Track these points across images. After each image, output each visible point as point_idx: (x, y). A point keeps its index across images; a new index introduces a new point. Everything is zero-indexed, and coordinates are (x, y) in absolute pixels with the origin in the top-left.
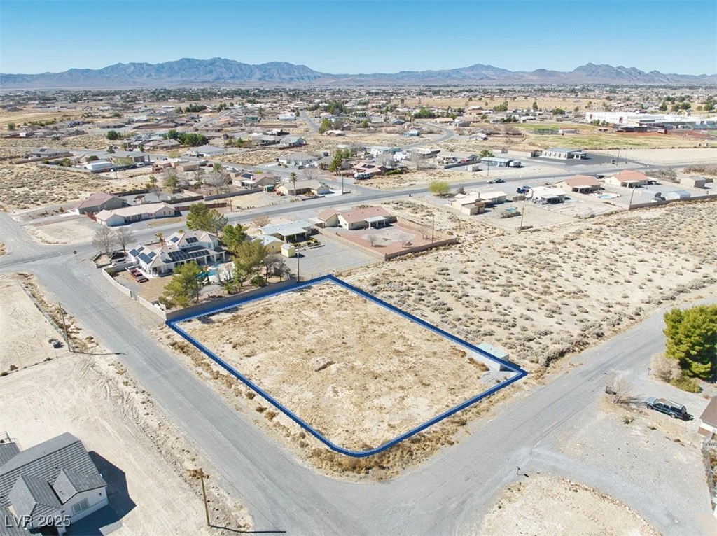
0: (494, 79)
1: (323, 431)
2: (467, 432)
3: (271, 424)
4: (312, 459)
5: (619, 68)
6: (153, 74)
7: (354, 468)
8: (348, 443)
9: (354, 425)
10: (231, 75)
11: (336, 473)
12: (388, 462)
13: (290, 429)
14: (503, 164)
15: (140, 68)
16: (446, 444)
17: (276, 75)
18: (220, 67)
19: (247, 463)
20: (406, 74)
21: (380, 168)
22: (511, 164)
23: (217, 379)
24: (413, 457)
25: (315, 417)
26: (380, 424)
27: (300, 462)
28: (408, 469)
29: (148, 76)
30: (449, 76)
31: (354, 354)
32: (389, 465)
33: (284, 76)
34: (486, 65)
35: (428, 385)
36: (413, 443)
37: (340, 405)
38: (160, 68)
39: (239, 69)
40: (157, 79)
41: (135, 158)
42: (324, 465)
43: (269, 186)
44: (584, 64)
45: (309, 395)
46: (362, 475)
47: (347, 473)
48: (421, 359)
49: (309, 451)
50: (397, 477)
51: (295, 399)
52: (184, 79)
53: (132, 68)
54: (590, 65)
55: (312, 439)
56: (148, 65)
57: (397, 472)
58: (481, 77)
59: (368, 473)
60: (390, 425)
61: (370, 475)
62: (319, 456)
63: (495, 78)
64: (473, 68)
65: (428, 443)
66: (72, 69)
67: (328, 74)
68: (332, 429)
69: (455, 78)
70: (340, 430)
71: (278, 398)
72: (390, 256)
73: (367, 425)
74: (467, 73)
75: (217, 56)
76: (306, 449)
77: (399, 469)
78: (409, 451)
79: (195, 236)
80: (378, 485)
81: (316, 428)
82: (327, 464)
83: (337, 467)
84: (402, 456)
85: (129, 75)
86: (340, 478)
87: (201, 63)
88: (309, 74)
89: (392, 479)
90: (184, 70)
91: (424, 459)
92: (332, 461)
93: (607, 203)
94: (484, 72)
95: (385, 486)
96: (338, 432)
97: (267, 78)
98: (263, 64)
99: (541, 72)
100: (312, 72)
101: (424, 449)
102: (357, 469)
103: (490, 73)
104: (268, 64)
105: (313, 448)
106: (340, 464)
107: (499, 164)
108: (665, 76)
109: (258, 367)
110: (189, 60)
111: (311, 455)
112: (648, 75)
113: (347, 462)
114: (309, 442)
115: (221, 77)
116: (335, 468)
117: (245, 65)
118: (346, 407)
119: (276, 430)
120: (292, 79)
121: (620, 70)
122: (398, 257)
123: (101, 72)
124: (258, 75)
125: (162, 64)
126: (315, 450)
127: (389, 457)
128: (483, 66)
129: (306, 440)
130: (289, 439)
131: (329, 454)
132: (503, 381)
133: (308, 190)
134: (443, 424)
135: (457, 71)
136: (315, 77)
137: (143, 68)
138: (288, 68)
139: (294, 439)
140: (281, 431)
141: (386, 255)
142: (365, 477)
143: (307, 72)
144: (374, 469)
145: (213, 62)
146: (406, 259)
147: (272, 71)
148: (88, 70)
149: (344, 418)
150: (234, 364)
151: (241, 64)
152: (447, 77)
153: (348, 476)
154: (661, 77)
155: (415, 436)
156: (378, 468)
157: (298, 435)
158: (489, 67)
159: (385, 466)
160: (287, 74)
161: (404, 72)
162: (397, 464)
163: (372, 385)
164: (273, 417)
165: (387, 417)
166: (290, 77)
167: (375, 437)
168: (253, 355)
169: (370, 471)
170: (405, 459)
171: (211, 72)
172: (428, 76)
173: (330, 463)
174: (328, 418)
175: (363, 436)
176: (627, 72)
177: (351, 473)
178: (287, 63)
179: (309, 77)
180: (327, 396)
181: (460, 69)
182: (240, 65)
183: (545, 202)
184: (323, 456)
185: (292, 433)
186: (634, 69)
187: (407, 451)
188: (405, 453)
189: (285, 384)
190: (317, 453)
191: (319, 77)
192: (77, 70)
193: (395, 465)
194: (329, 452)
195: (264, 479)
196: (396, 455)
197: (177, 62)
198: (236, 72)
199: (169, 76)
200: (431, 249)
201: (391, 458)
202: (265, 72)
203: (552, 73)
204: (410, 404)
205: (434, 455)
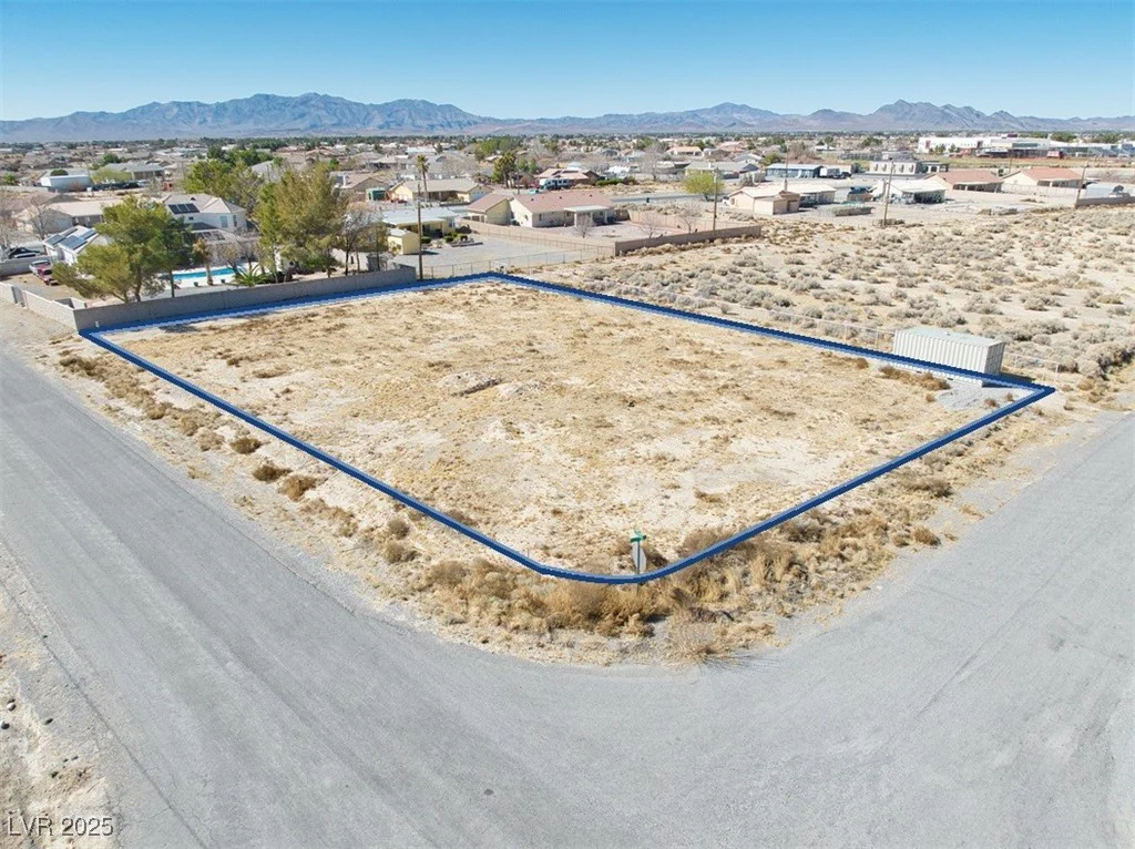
0: (753, 126)
1: (472, 516)
2: (967, 510)
3: (295, 507)
4: (429, 595)
5: (946, 107)
6: (209, 119)
7: (594, 616)
8: (561, 543)
9: (581, 497)
10: (335, 121)
11: (521, 638)
12: (723, 596)
13: (359, 517)
14: (807, 173)
15: (188, 110)
16: (912, 542)
17: (407, 120)
18: (319, 108)
19: (173, 614)
20: (613, 119)
21: (586, 174)
22: (823, 172)
23: (159, 417)
24: (814, 581)
25: (445, 484)
26: (668, 492)
27: (380, 605)
28: (802, 617)
29: (201, 123)
30: (682, 120)
31: (562, 367)
32: (727, 606)
33: (419, 122)
34: (739, 104)
35: (791, 414)
36: (797, 539)
37: (528, 455)
38: (220, 110)
39: (347, 112)
40: (214, 128)
41: (136, 173)
42: (473, 610)
43: (377, 189)
44: (892, 102)
45: (429, 439)
46: (629, 639)
47: (564, 635)
48: (750, 373)
49: (416, 571)
50: (768, 643)
51: (387, 448)
52: (260, 126)
53: (175, 110)
54: (901, 103)
55: (431, 537)
56: (200, 105)
57: (768, 630)
58: (732, 122)
59: (649, 633)
60: (701, 496)
61: (659, 641)
62: (453, 583)
63: (753, 123)
64: (719, 109)
65: (850, 540)
66: (78, 113)
67: (489, 119)
68: (506, 511)
69: (690, 124)
70: (531, 511)
71: (329, 447)
72: (626, 247)
73: (624, 495)
74: (709, 117)
75: (313, 92)
76: (408, 567)
77: (772, 618)
78: (791, 564)
79: (191, 202)
80: (697, 673)
81: (448, 509)
82: (485, 606)
83: (525, 615)
84: (769, 579)
85: (170, 121)
86: (537, 653)
87: (286, 102)
88: (461, 119)
89: (752, 651)
90: (259, 113)
91: (855, 585)
92: (503, 597)
93: (1029, 200)
94: (735, 115)
95: (729, 678)
96: (526, 514)
97: (393, 126)
98: (386, 104)
99: (825, 114)
100: (465, 115)
101: (843, 558)
102: (607, 621)
103: (745, 117)
104: (394, 104)
105: (435, 562)
106: (536, 606)
107: (800, 173)
108: (1016, 120)
109: (288, 391)
110: (267, 97)
111: (423, 582)
112: (990, 118)
113: (566, 597)
114: (419, 546)
115: (319, 124)
116: (520, 619)
117: (356, 104)
118: (546, 459)
119: (309, 520)
120: (432, 126)
121: (947, 111)
122: (644, 249)
123: (124, 116)
124: (379, 120)
125: (224, 104)
126: (442, 565)
127: (723, 580)
128: (735, 106)
129: (411, 543)
130: (350, 543)
131: (491, 576)
132: (1004, 405)
133: (453, 194)
134: (881, 491)
135: (694, 114)
136: (469, 123)
137: (192, 111)
138: (427, 109)
139: (368, 540)
140: (325, 523)
141: (618, 245)
142: (638, 648)
143: (456, 115)
144: (671, 619)
145: (305, 100)
146: (660, 253)
147: (400, 115)
148: (103, 114)
149: (544, 483)
150: (221, 390)
151: (351, 103)
152: (678, 123)
153: (570, 645)
154: (1012, 121)
155: (802, 520)
156: (687, 615)
157: (385, 528)
158: (743, 108)
159: (712, 608)
160: (426, 119)
161: (611, 115)
162: (758, 602)
163: (623, 420)
164: (304, 489)
165: (687, 479)
166: (430, 123)
167: (657, 527)
168: (281, 374)
169: (658, 627)
170: (783, 587)
171: (302, 116)
172: (649, 121)
173: (496, 605)
174: (489, 484)
175: (616, 524)
176: (958, 114)
177: (584, 638)
178: (424, 102)
179: (460, 124)
180: (485, 439)
181: (697, 111)
182: (349, 105)
183: (911, 200)
184: (470, 582)
185: (363, 526)
186: (969, 109)
187: (784, 562)
188: (778, 570)
189: (359, 419)
190: (449, 576)
191: (476, 123)
192: (86, 114)
193: (752, 607)
194: (491, 568)
195: (222, 662)
196: (745, 574)
197: (247, 100)
198: (343, 115)
199: (235, 123)
200: (712, 241)
201: (730, 585)
202: (389, 116)
203: (842, 116)
204: (751, 449)
205: (888, 575)
